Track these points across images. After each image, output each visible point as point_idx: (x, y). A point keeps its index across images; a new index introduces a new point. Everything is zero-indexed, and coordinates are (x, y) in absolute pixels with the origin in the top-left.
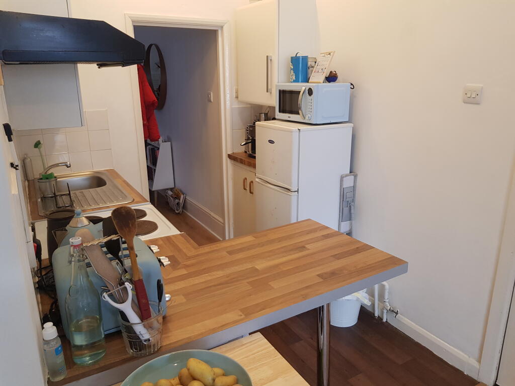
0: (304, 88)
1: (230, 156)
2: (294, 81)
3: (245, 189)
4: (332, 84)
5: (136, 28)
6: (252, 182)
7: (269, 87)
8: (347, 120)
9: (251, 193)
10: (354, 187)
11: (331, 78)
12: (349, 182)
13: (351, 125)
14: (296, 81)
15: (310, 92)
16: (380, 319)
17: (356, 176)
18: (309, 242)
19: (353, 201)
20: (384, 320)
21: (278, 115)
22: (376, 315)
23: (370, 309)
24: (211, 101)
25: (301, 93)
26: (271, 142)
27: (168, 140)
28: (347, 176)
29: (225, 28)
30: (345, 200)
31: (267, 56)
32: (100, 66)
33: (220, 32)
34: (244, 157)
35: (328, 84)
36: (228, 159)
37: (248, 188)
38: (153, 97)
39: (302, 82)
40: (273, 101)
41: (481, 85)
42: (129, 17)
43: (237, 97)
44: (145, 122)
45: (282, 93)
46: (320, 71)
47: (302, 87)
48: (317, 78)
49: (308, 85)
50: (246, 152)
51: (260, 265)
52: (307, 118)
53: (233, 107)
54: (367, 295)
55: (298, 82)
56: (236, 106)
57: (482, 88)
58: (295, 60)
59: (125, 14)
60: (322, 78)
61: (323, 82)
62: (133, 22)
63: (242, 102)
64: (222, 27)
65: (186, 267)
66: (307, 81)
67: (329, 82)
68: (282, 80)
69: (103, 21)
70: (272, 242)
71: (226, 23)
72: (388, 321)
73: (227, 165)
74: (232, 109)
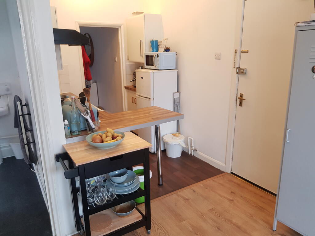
0: (155, 54)
1: (125, 87)
2: (152, 51)
3: (133, 102)
4: (168, 52)
5: (81, 28)
6: (136, 98)
7: (142, 54)
8: (175, 68)
9: (136, 104)
10: (179, 98)
11: (167, 50)
12: (177, 96)
13: (177, 70)
14: (153, 51)
15: (158, 56)
16: (191, 155)
17: (180, 93)
18: (152, 112)
19: (179, 104)
20: (192, 155)
21: (146, 67)
22: (190, 153)
23: (187, 151)
24: (116, 61)
25: (154, 56)
26: (142, 78)
27: (95, 82)
28: (176, 93)
29: (122, 27)
30: (175, 103)
31: (140, 41)
32: (69, 45)
33: (119, 29)
34: (132, 88)
35: (166, 52)
36: (125, 89)
37: (134, 102)
38: (89, 60)
39: (155, 52)
40: (143, 60)
41: (220, 52)
42: (78, 23)
43: (128, 59)
44: (85, 71)
45: (147, 57)
46: (162, 47)
47: (154, 54)
48: (161, 49)
49: (157, 53)
50: (133, 85)
51: (132, 117)
52: (157, 67)
53: (127, 64)
54: (184, 143)
55: (154, 52)
56: (128, 63)
57: (221, 53)
58: (152, 42)
59: (76, 22)
60: (163, 50)
61: (164, 52)
62: (79, 25)
63: (130, 61)
64: (120, 27)
65: (106, 118)
66: (158, 51)
67: (167, 51)
68: (147, 51)
69: (74, 30)
70: (138, 112)
71: (122, 25)
72: (194, 155)
73: (124, 91)
74: (126, 65)
